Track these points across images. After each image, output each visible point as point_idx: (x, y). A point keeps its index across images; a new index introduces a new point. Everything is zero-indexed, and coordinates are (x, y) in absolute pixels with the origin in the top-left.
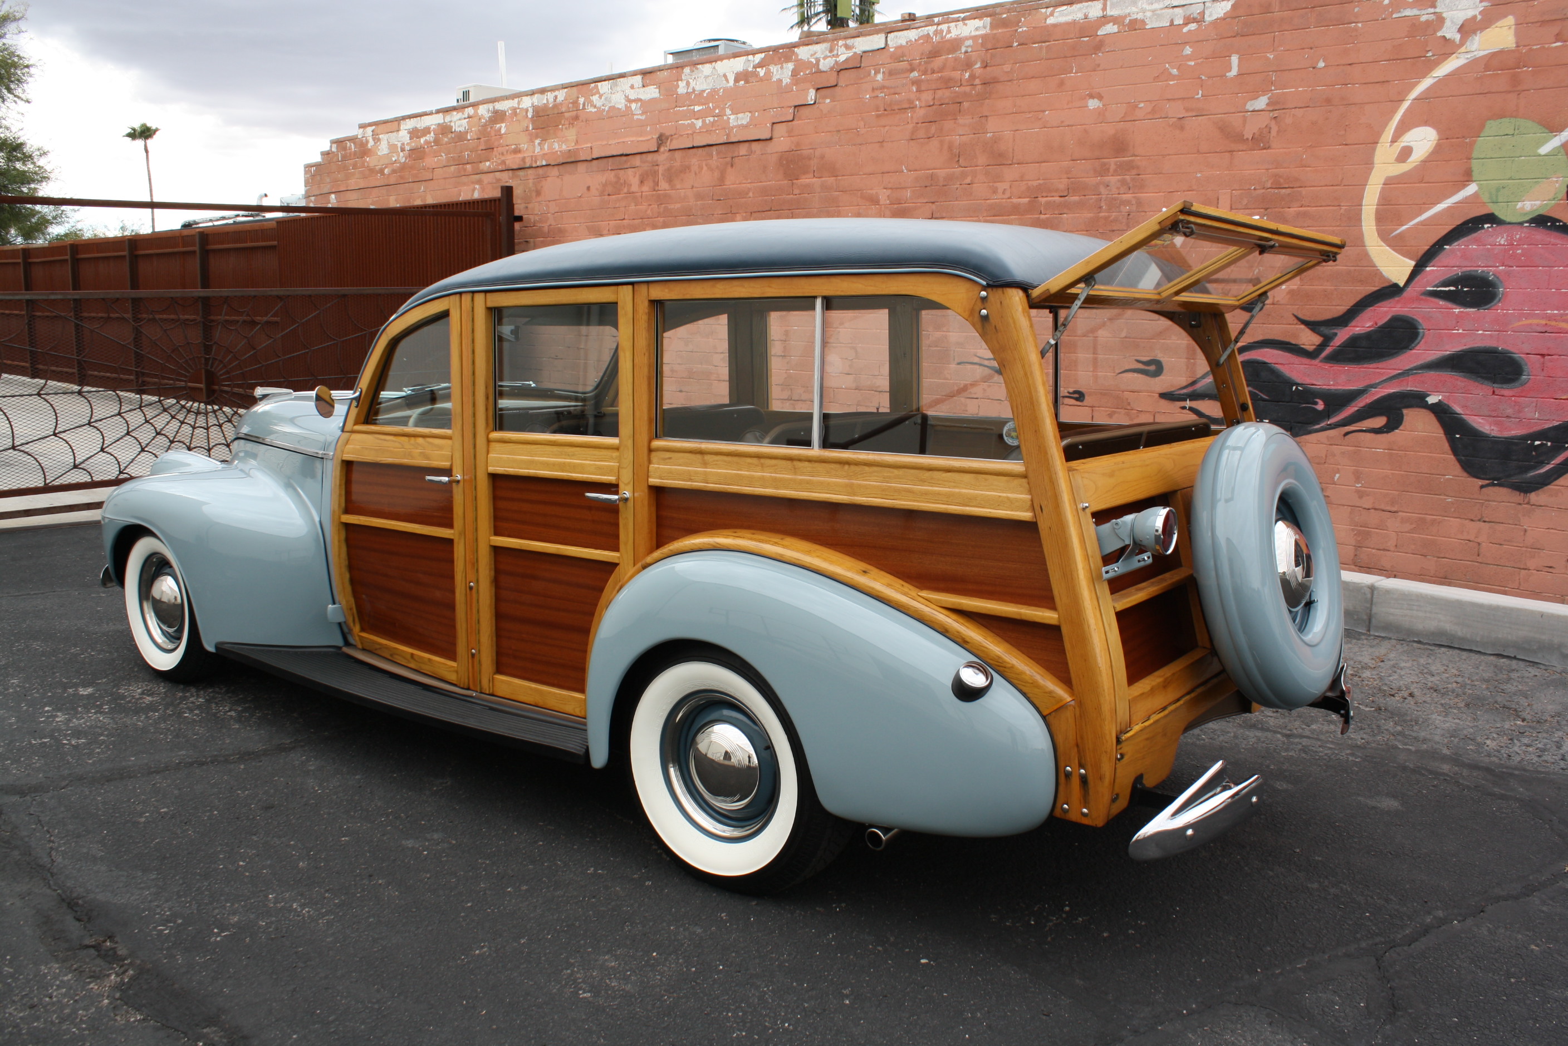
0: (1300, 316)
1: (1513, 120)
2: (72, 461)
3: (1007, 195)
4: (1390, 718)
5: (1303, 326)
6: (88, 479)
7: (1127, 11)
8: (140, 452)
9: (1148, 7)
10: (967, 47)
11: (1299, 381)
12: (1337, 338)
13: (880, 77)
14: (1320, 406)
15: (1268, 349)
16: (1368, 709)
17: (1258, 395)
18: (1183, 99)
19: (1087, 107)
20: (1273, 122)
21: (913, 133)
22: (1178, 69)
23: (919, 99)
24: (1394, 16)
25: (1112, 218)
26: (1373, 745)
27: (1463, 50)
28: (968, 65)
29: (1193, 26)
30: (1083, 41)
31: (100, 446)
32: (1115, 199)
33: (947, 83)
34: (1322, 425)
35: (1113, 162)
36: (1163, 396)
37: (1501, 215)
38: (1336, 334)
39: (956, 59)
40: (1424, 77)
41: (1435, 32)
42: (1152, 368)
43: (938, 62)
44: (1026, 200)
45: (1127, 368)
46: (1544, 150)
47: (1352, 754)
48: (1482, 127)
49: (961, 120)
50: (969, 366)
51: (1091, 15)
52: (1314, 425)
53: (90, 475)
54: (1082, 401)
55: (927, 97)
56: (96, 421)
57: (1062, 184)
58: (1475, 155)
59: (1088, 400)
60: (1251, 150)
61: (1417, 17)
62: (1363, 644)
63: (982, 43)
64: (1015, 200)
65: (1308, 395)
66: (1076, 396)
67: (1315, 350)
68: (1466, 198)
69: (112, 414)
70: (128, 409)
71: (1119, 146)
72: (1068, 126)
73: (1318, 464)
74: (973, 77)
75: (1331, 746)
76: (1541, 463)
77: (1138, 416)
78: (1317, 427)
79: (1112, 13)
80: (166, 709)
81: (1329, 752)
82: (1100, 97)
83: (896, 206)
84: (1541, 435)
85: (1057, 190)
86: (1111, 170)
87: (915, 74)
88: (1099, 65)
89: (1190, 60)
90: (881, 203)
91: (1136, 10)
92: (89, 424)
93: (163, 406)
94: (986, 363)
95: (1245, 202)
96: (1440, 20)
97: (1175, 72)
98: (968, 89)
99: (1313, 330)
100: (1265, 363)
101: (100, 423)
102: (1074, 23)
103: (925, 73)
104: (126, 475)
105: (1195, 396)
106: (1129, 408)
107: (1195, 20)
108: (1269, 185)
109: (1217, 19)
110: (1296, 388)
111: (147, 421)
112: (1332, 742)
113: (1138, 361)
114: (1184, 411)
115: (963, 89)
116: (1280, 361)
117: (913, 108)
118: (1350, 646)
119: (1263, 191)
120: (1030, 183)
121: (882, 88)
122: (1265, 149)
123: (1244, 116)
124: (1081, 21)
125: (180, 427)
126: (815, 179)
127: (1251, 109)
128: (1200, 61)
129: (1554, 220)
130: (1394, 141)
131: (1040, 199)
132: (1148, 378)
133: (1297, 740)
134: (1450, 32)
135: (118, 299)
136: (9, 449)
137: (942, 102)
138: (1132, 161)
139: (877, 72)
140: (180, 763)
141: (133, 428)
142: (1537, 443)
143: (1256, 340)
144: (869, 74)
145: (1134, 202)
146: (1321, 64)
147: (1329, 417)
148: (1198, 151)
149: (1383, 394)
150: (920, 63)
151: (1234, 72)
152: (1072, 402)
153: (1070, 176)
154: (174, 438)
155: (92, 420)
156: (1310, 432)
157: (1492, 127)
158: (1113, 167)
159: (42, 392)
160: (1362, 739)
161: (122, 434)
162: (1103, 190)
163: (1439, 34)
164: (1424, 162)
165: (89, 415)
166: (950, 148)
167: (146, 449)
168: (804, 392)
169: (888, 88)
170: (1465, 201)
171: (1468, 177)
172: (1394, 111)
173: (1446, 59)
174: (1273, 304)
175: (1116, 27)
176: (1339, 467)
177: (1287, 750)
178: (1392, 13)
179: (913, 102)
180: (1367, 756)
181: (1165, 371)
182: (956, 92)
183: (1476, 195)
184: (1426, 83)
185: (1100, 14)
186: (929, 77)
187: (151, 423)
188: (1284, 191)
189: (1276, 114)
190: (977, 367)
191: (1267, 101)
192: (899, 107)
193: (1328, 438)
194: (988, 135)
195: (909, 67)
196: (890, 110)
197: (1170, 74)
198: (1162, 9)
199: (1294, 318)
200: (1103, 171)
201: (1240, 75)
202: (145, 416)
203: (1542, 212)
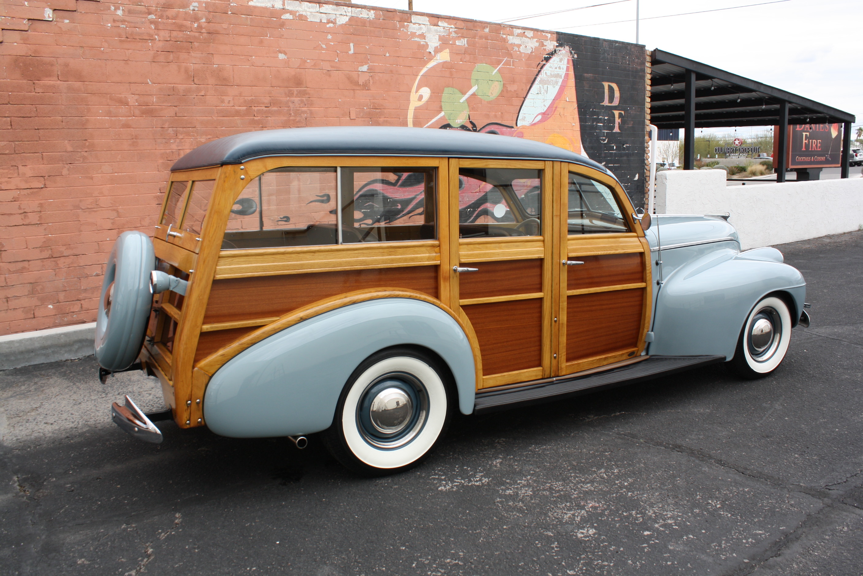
1: (452, 88)
3: (232, 104)
7: (297, 9)
9: (308, 10)
10: (194, 7)
11: (390, 197)
12: (403, 176)
13: (120, 13)
14: (399, 207)
15: (377, 184)
17: (375, 205)
18: (329, 61)
19: (278, 57)
20: (370, 78)
21: (154, 57)
22: (325, 45)
23: (158, 35)
24: (412, 40)
25: (297, 120)
27: (435, 58)
28: (196, 19)
29: (331, 25)
30: (273, 20)
32: (298, 110)
33: (181, 28)
34: (401, 215)
35: (295, 90)
36: (332, 212)
37: (452, 124)
38: (403, 174)
39: (186, 13)
40: (424, 67)
41: (426, 49)
42: (325, 199)
43: (171, 12)
44: (245, 108)
45: (312, 200)
46: (461, 101)
48: (444, 90)
49: (192, 54)
51: (276, 6)
54: (289, 222)
55: (164, 34)
57: (267, 100)
58: (442, 100)
59: (292, 220)
60: (362, 90)
61: (419, 42)
63: (205, 7)
64: (237, 108)
65: (394, 202)
66: (286, 219)
67: (395, 182)
68: (441, 117)
71: (298, 82)
72: (268, 67)
74: (200, 27)
76: (470, 217)
78: (399, 216)
79: (288, 8)
82: (285, 53)
83: (144, 107)
84: (469, 207)
85: (263, 103)
86: (295, 94)
87: (152, 17)
88: (283, 35)
89: (331, 42)
90: (130, 104)
91: (301, 10)
95: (362, 114)
96: (427, 45)
97: (324, 46)
98: (197, 34)
99: (394, 174)
100: (376, 190)
102: (266, 8)
103: (161, 17)
107: (332, 22)
108: (371, 107)
109: (342, 24)
110: (390, 200)
113: (318, 196)
115: (192, 34)
117: (153, 40)
119: (369, 110)
120: (246, 98)
121: (123, 21)
122: (368, 90)
123: (358, 73)
124: (271, 8)
126: (59, 82)
127: (361, 71)
128: (336, 43)
129: (466, 127)
130: (416, 92)
131: (253, 108)
132: (324, 204)
134: (431, 49)
137: (177, 40)
138: (305, 90)
139: (117, 8)
142: (469, 210)
143: (371, 180)
144: (109, 9)
145: (308, 112)
146: (388, 55)
148: (339, 88)
149: (421, 198)
150: (156, 10)
151: (352, 52)
152: (283, 223)
153: (271, 96)
156: (396, 219)
157: (447, 90)
158: (295, 93)
162: (291, 105)
163: (427, 51)
164: (427, 101)
166: (187, 71)
168: (65, 249)
169: (128, 22)
170: (441, 118)
171: (440, 110)
172: (415, 79)
173: (430, 61)
175: (291, 16)
178: (411, 38)
179: (152, 36)
181: (331, 200)
182: (187, 35)
183: (444, 116)
184: (424, 70)
185: (281, 7)
186: (165, 21)
188: (377, 110)
189: (371, 74)
191: (367, 68)
192: (141, 38)
194: (215, 66)
195: (147, 11)
196: (130, 38)
197: (322, 47)
198: (315, 12)
200: (290, 94)
201: (355, 53)
203: (463, 124)
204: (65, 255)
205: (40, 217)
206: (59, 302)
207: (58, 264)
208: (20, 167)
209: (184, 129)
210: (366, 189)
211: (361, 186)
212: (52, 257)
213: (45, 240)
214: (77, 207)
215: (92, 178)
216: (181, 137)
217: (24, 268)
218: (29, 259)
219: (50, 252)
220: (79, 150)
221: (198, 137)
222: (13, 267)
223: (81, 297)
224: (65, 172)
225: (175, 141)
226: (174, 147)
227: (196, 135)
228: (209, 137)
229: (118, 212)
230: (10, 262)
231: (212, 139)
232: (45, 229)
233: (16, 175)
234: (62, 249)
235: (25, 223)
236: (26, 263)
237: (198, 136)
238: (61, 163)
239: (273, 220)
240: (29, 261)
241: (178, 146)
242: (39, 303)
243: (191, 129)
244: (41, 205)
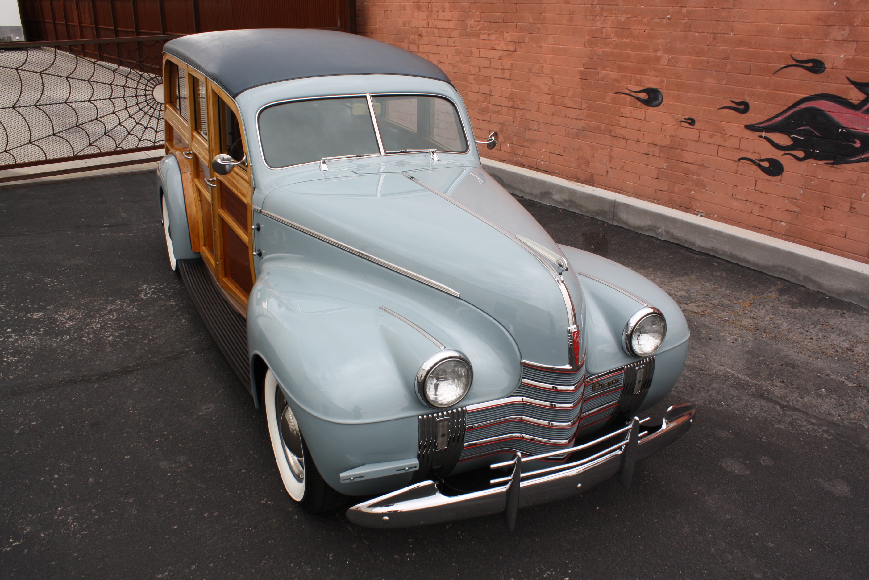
0: (851, 78)
2: (88, 141)
4: (865, 395)
5: (852, 86)
6: (98, 151)
8: (128, 135)
11: (844, 125)
14: (858, 145)
15: (824, 101)
16: (851, 385)
17: (814, 133)
26: (846, 423)
31: (104, 132)
34: (857, 158)
36: (748, 127)
42: (742, 107)
45: (725, 105)
47: (826, 432)
50: (622, 96)
52: (852, 158)
53: (99, 149)
54: (693, 125)
56: (100, 117)
59: (697, 125)
62: (863, 319)
65: (851, 135)
66: (690, 121)
67: (859, 104)
69: (110, 113)
70: (119, 110)
73: (851, 185)
75: (814, 421)
77: (729, 139)
80: (75, 332)
81: (810, 427)
92: (97, 119)
93: (139, 107)
94: (633, 94)
99: (860, 89)
100: (821, 110)
101: (103, 118)
104: (120, 149)
105: (769, 129)
106: (724, 133)
110: (842, 130)
111: (130, 117)
112: (815, 417)
113: (733, 102)
114: (761, 139)
116: (832, 110)
118: (853, 319)
125: (150, 119)
132: (739, 114)
133: (790, 413)
135: (108, 44)
136: (52, 135)
140: (62, 381)
141: (123, 120)
143: (817, 93)
147: (863, 153)
152: (687, 125)
154: (147, 125)
155: (98, 117)
156: (847, 162)
159: (68, 101)
160: (839, 415)
161: (116, 124)
165: (96, 114)
167: (131, 133)
168: (521, 103)
174: (832, 68)
176: (866, 189)
177: (779, 422)
180: (838, 434)
181: (750, 110)
187: (133, 118)
190: (627, 96)
193: (860, 167)
199: (847, 80)
202: (129, 113)
204: (520, 107)
205: (511, 74)
206: (513, 144)
207: (515, 114)
208: (505, 33)
209: (609, 7)
210: (803, 106)
211: (797, 100)
212: (513, 107)
213: (511, 92)
214: (530, 70)
215: (541, 47)
216: (605, 15)
217: (499, 111)
218: (502, 105)
219: (512, 103)
220: (536, 23)
221: (619, 16)
222: (495, 109)
223: (525, 144)
224: (527, 40)
225: (600, 18)
226: (599, 24)
227: (617, 13)
228: (629, 16)
229: (553, 80)
230: (494, 105)
231: (630, 19)
232: (512, 84)
233: (502, 39)
234: (519, 102)
235: (503, 77)
236: (500, 107)
237: (619, 14)
238: (525, 32)
239: (676, 119)
240: (502, 107)
241: (602, 23)
242: (503, 141)
243: (614, 6)
244: (512, 65)
